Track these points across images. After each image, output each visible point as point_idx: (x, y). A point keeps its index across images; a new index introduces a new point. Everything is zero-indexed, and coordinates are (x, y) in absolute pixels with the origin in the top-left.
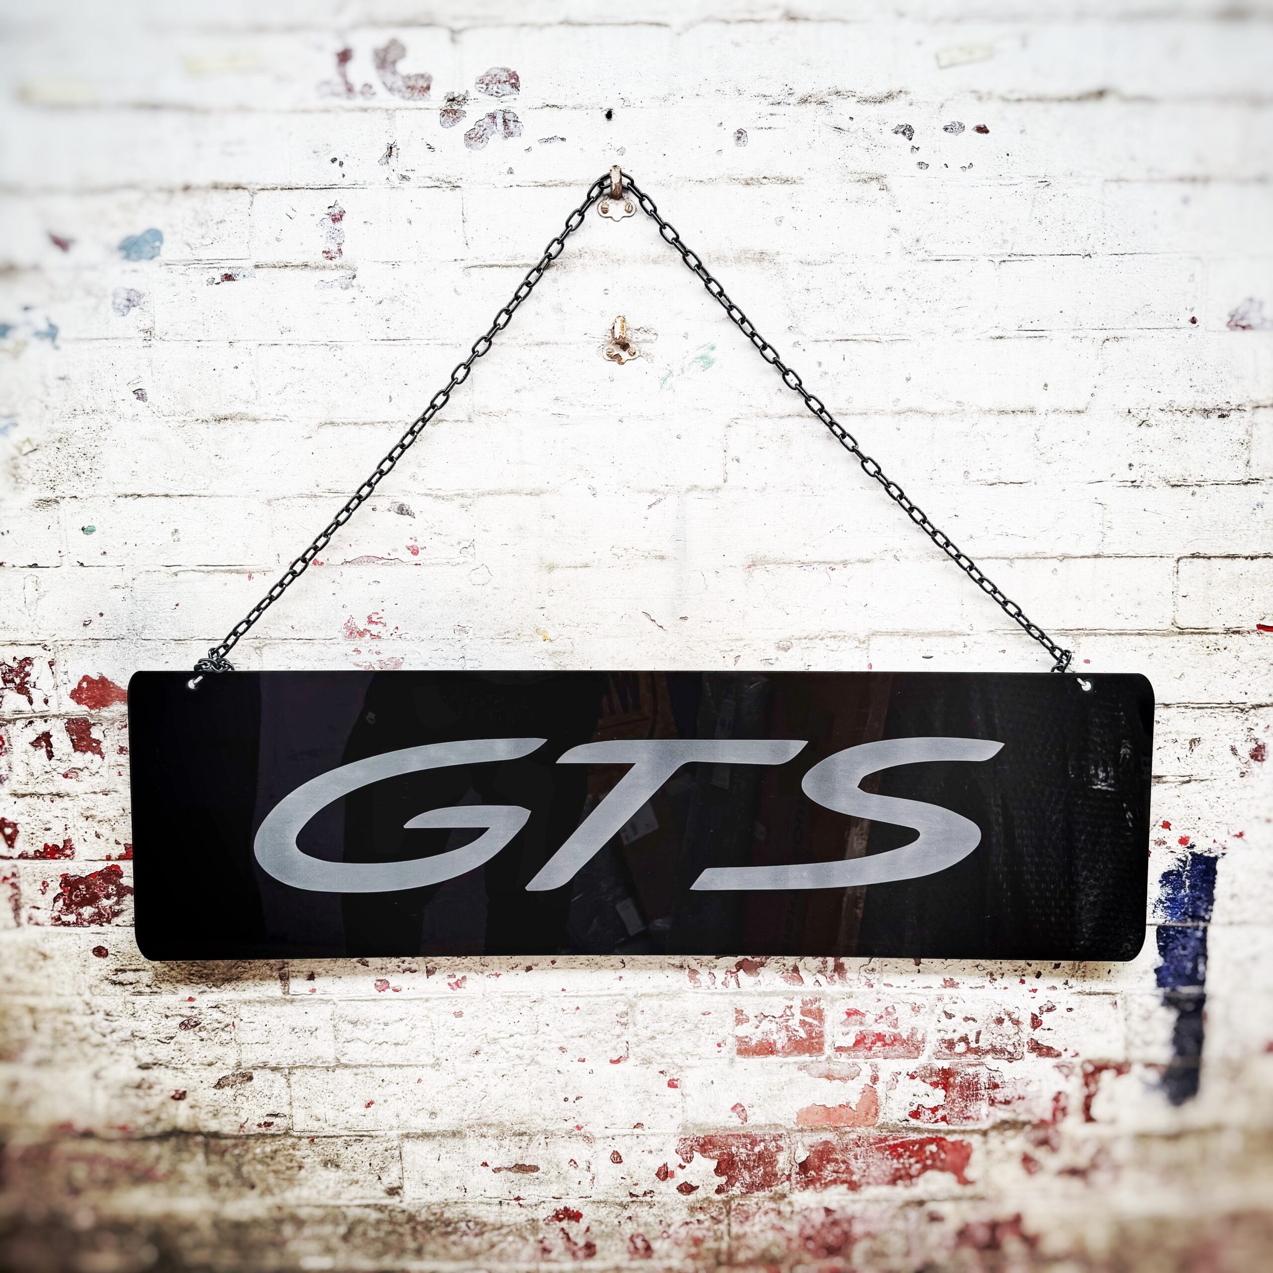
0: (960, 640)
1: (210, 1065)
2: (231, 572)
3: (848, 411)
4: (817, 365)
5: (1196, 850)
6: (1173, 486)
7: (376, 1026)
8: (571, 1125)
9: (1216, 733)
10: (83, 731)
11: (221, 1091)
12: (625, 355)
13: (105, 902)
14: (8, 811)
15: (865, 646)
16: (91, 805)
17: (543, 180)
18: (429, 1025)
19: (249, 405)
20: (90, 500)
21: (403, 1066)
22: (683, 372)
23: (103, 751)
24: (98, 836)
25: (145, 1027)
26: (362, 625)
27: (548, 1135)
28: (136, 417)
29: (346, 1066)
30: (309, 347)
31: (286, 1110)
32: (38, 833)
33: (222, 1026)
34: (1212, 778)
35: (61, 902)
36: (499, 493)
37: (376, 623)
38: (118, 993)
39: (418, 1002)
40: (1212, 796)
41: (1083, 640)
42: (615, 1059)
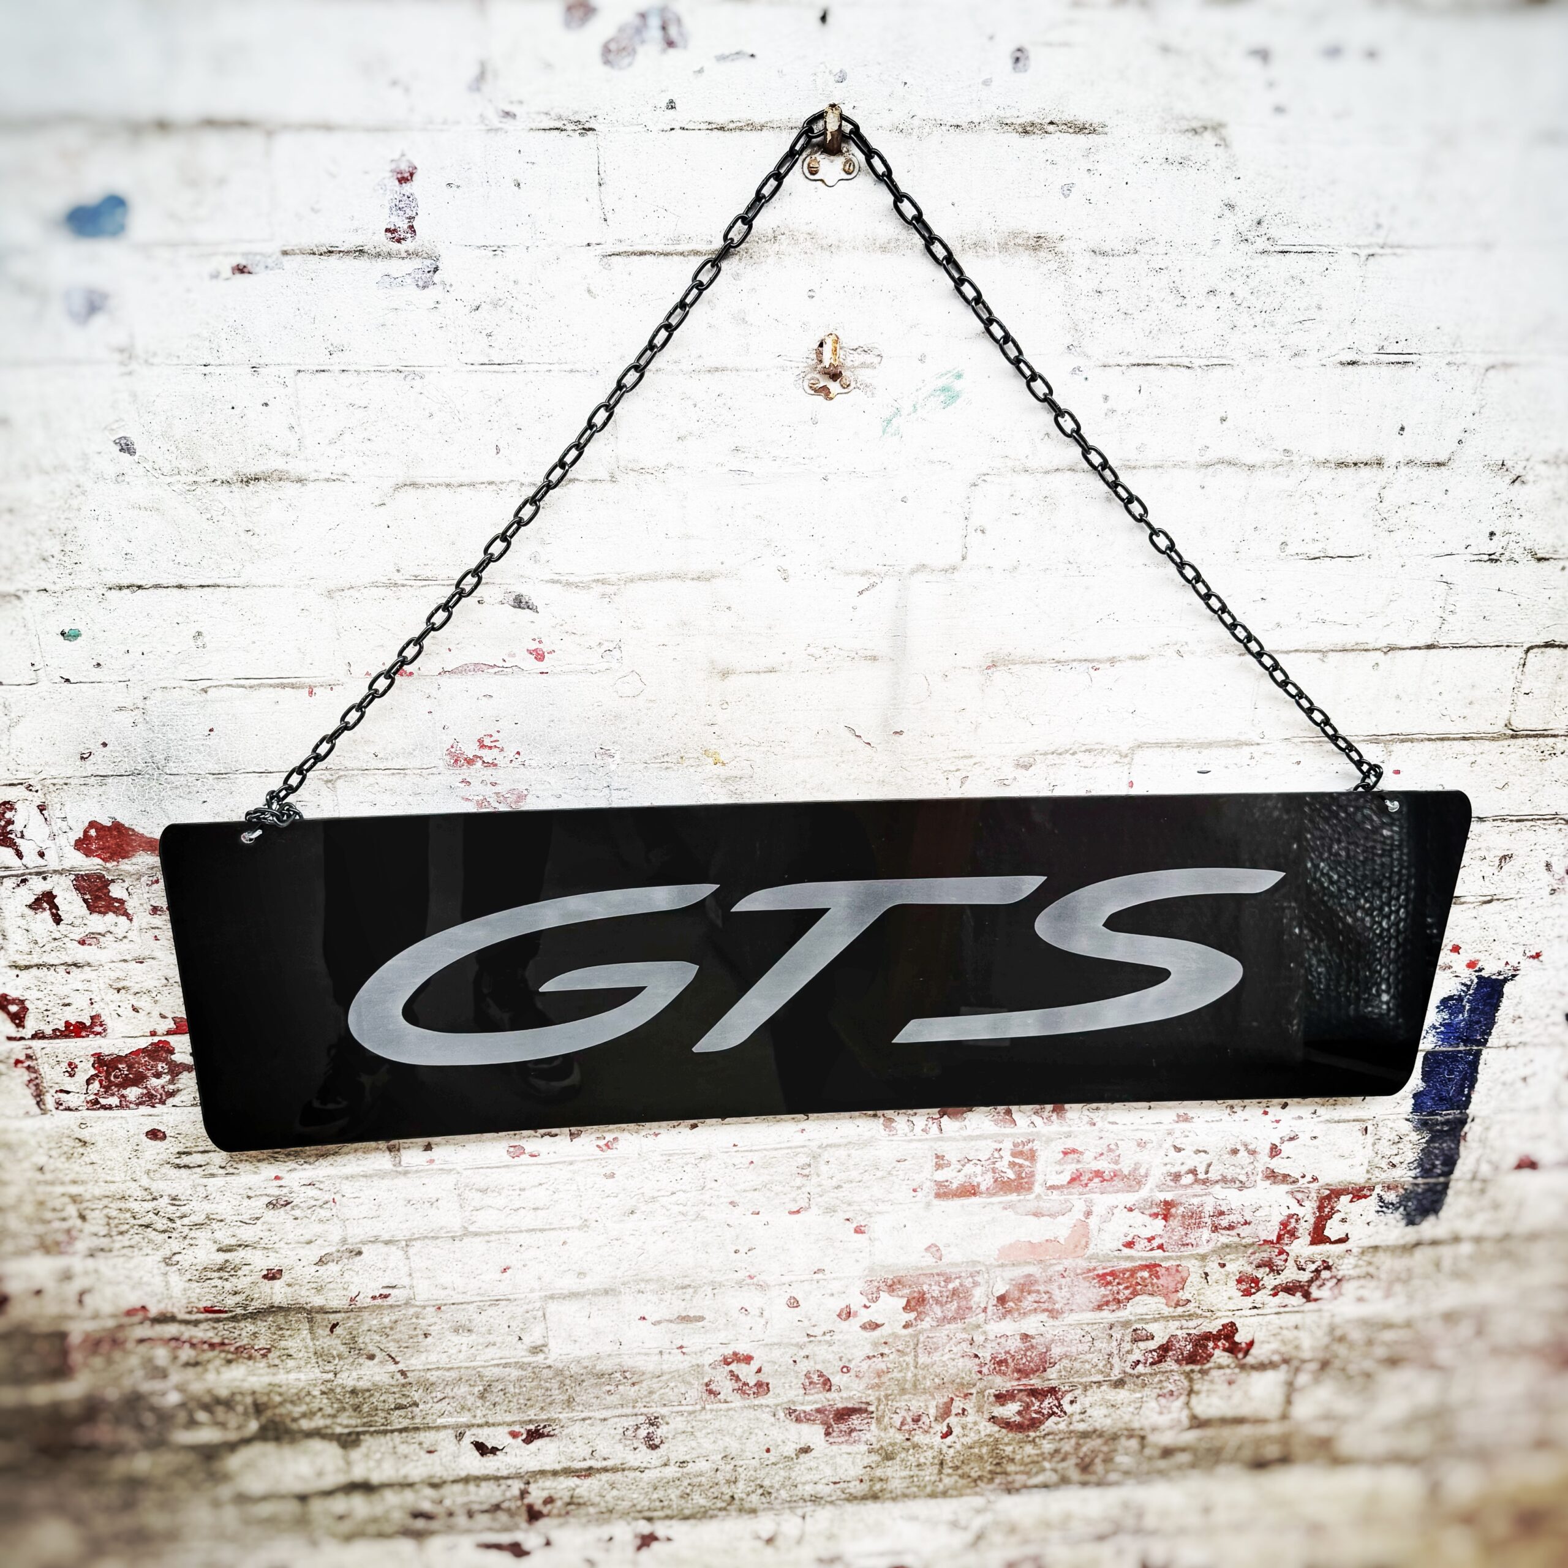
0: (1246, 750)
1: (309, 1242)
2: (283, 686)
3: (1138, 464)
4: (1102, 400)
5: (1484, 974)
6: (1539, 560)
7: (511, 1192)
8: (742, 1275)
9: (1533, 847)
10: (99, 889)
11: (324, 1267)
12: (834, 387)
13: (154, 1082)
14: (9, 986)
15: (1126, 760)
16: (122, 975)
17: (721, 120)
18: (574, 1187)
19: (289, 459)
20: (67, 594)
21: (545, 1230)
22: (915, 410)
23: (129, 911)
24: (136, 1010)
25: (223, 1208)
26: (471, 750)
27: (715, 1286)
28: (120, 478)
29: (476, 1234)
30: (373, 374)
31: (406, 1281)
32: (54, 1010)
33: (318, 1203)
34: (1518, 896)
35: (96, 1086)
36: (654, 578)
37: (490, 748)
38: (184, 1176)
39: (561, 1166)
40: (1513, 916)
41: (1397, 747)
42: (795, 1209)
